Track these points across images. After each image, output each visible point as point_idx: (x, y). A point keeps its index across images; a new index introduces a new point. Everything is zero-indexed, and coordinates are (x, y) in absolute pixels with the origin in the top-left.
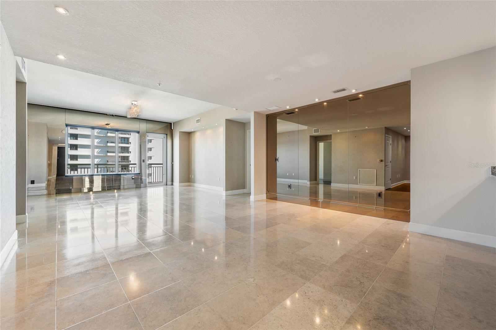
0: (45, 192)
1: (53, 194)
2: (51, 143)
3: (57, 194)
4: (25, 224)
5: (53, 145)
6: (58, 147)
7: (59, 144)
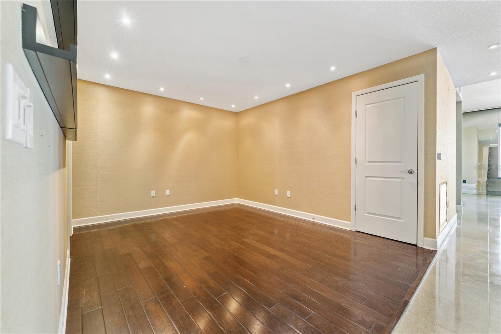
0: (475, 191)
1: (484, 195)
2: (481, 144)
3: (489, 196)
4: (461, 212)
5: (484, 145)
6: (489, 148)
7: (490, 145)
